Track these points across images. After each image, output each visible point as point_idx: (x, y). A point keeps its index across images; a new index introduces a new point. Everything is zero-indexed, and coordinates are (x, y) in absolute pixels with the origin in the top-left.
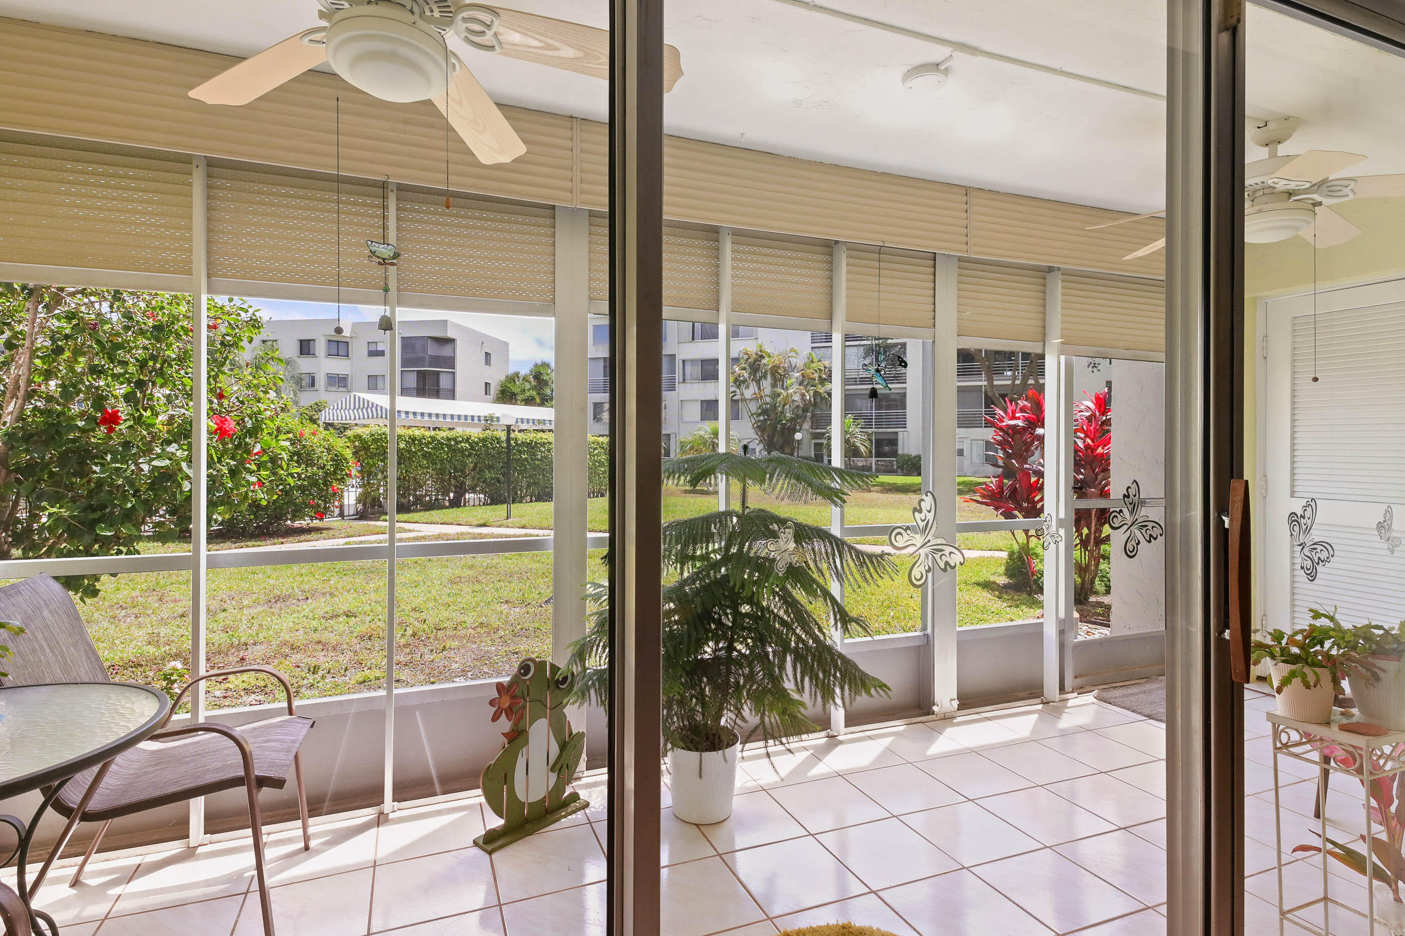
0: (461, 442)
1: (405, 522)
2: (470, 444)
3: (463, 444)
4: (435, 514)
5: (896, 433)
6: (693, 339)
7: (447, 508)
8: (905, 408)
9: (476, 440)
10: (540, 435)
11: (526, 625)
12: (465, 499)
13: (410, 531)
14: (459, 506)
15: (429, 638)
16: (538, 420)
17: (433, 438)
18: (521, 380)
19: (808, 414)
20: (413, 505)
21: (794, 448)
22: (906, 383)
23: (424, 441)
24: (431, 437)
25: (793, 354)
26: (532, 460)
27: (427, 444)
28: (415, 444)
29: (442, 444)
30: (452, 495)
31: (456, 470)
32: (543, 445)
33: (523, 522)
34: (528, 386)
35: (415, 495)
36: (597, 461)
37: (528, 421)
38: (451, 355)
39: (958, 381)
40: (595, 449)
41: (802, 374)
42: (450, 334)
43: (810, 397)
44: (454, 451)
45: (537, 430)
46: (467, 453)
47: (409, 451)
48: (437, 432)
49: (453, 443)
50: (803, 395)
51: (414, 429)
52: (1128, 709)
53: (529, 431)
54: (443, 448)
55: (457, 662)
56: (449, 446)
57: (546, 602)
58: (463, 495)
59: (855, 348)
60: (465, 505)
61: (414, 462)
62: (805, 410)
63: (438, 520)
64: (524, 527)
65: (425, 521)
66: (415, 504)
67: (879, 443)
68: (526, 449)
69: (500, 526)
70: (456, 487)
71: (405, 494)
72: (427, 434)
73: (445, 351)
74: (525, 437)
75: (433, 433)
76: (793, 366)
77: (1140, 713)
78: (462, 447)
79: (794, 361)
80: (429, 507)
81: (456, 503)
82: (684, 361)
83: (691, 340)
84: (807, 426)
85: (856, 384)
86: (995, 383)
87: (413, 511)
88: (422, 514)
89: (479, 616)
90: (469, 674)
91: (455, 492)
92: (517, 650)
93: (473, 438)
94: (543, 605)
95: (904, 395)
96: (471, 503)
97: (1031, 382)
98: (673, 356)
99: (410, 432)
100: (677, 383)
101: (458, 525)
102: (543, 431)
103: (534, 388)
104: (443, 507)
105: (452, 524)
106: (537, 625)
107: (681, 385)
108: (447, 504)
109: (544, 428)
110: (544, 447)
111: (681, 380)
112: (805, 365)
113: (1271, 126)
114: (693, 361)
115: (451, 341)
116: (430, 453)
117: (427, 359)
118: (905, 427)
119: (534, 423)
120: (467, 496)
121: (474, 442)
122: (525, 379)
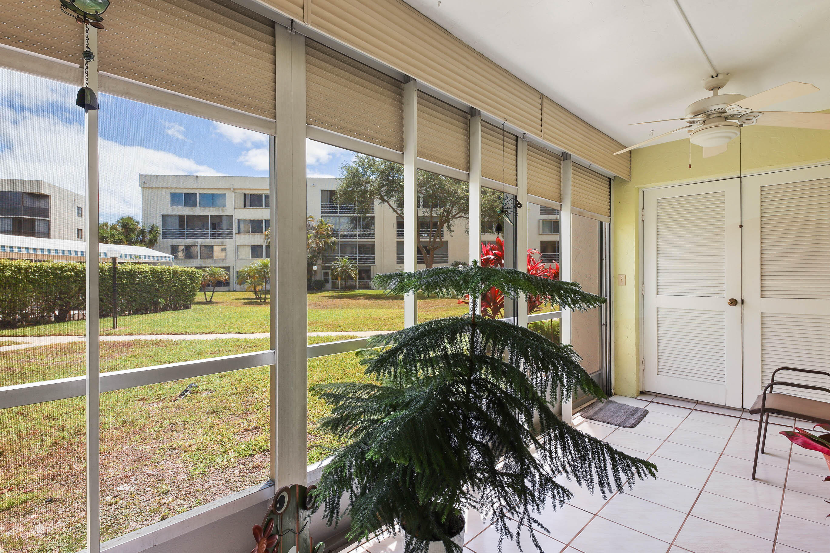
0: (66, 271)
1: (13, 336)
2: (75, 273)
3: (69, 273)
4: (42, 328)
5: (370, 266)
6: (245, 206)
7: (52, 322)
8: (374, 252)
9: (81, 269)
10: (137, 266)
11: (173, 420)
12: (70, 315)
13: (19, 343)
14: (64, 321)
15: (72, 445)
16: (135, 255)
17: (39, 268)
18: (109, 228)
19: (321, 255)
20: (19, 322)
21: (312, 275)
22: (374, 238)
23: (30, 270)
24: (37, 267)
25: (311, 219)
26: (131, 284)
27: (33, 273)
28: (20, 273)
29: (48, 272)
30: (57, 313)
31: (61, 293)
32: (140, 273)
33: (130, 331)
34: (115, 232)
35: (21, 314)
36: (184, 285)
37: (126, 256)
38: (47, 207)
39: (397, 238)
40: (182, 276)
41: (317, 231)
42: (45, 191)
43: (322, 245)
44: (60, 278)
45: (135, 263)
46: (72, 280)
47: (15, 278)
48: (44, 263)
49: (58, 272)
50: (317, 244)
51: (19, 260)
52: (605, 422)
53: (128, 263)
54: (49, 276)
55: (113, 468)
56: (56, 275)
57: (181, 395)
58: (68, 312)
59: (346, 218)
60: (69, 320)
61: (20, 287)
62: (319, 253)
63: (47, 333)
64: (130, 334)
65: (33, 334)
66: (20, 321)
67: (360, 272)
68: (126, 276)
69: (108, 335)
70: (61, 306)
71: (11, 313)
72: (34, 264)
73: (41, 204)
74: (125, 267)
75: (39, 264)
76: (311, 226)
77: (613, 424)
78: (68, 275)
79: (311, 223)
80: (36, 322)
81: (61, 319)
82: (239, 220)
83: (243, 206)
84: (320, 262)
85: (347, 239)
86: (421, 240)
87: (19, 327)
88: (29, 328)
89: (119, 415)
90: (133, 479)
91: (60, 311)
92: (174, 446)
93: (78, 268)
94: (178, 398)
95: (374, 245)
96: (76, 317)
97: (438, 240)
98: (231, 217)
99: (16, 263)
100: (234, 234)
101: (67, 335)
102: (141, 264)
103: (121, 234)
104: (49, 322)
105: (61, 335)
106: (183, 418)
107: (236, 235)
108: (53, 319)
109: (140, 261)
110: (142, 275)
111: (237, 232)
112: (318, 226)
113: (720, 77)
114: (245, 220)
115: (47, 197)
116: (36, 280)
117: (23, 209)
118: (374, 263)
119: (131, 257)
120: (72, 312)
121: (79, 271)
122: (113, 227)
